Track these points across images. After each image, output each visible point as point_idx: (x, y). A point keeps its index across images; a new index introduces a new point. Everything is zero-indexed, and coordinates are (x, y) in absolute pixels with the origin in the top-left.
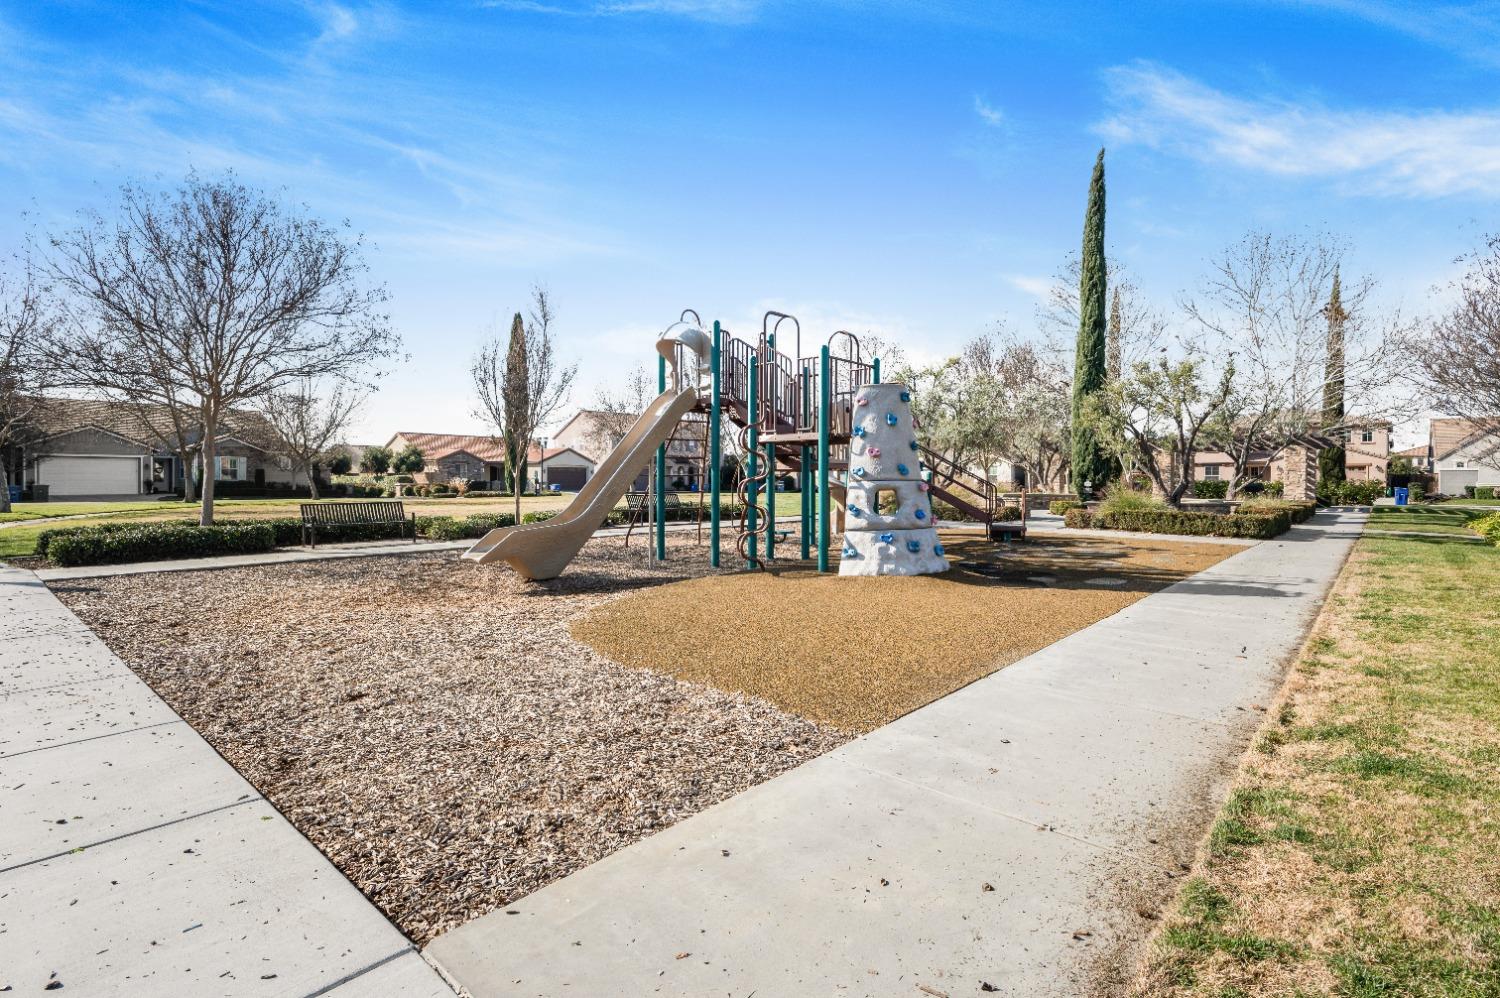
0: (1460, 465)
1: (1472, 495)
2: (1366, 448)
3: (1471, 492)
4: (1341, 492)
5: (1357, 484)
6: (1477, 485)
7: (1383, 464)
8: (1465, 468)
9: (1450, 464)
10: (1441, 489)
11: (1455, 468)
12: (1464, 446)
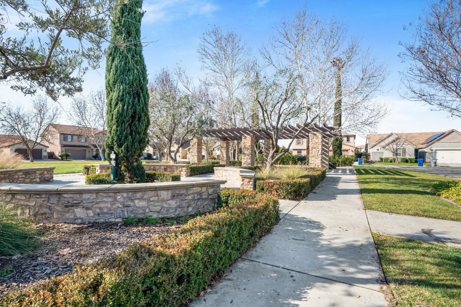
0: (378, 150)
1: (382, 161)
2: (348, 144)
3: (381, 160)
4: (340, 160)
5: (346, 157)
6: (383, 157)
7: (353, 149)
8: (379, 151)
9: (374, 150)
10: (372, 158)
11: (376, 151)
12: (380, 143)
